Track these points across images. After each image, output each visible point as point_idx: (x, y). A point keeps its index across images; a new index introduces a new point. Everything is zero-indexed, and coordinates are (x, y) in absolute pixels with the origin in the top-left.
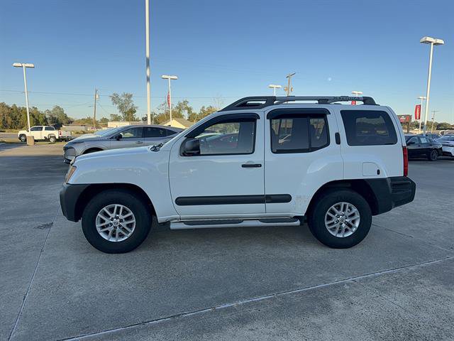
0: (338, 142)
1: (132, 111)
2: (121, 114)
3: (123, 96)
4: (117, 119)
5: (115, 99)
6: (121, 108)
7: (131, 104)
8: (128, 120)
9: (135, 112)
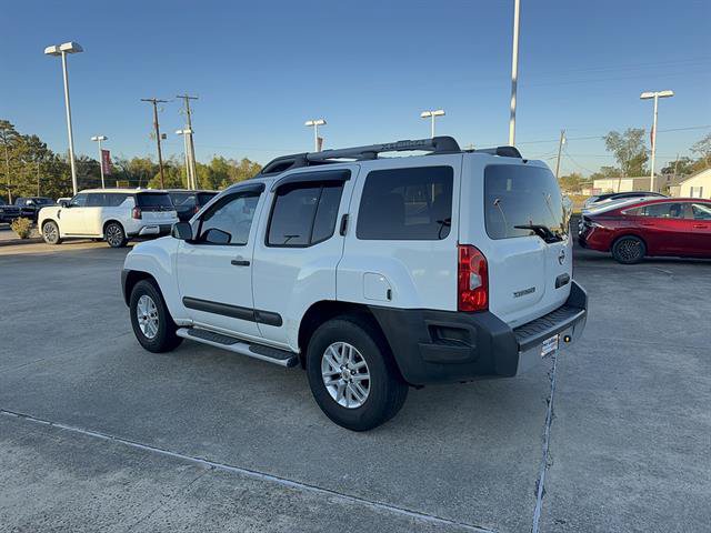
0: (343, 232)
1: (642, 159)
2: (619, 166)
3: (626, 135)
4: (613, 174)
5: (612, 141)
6: (621, 155)
7: (640, 147)
8: (630, 174)
9: (646, 159)
